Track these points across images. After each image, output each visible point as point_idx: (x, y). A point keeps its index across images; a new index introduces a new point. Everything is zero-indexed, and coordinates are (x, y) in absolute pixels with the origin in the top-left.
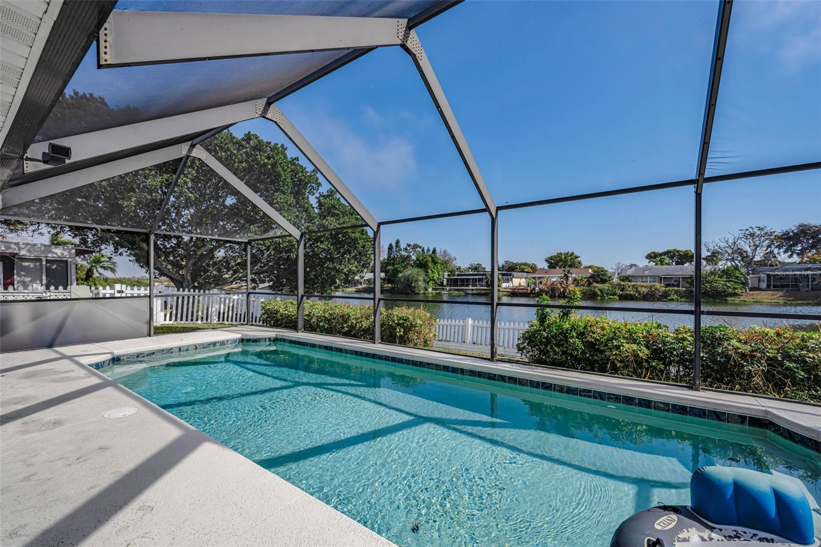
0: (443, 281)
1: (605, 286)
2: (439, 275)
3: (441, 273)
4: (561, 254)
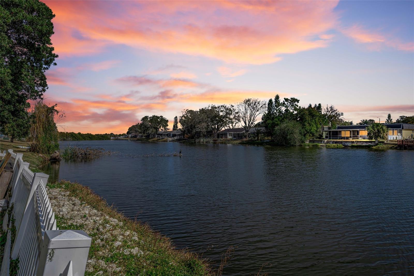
0: (322, 133)
3: (319, 126)
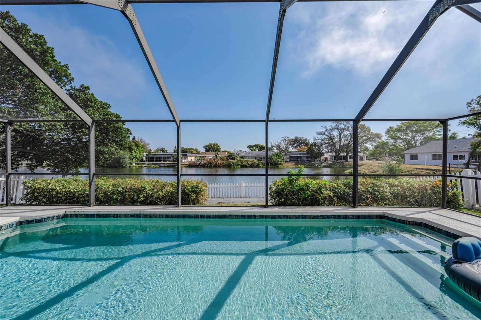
0: (143, 158)
1: (234, 161)
2: (140, 154)
4: (211, 144)
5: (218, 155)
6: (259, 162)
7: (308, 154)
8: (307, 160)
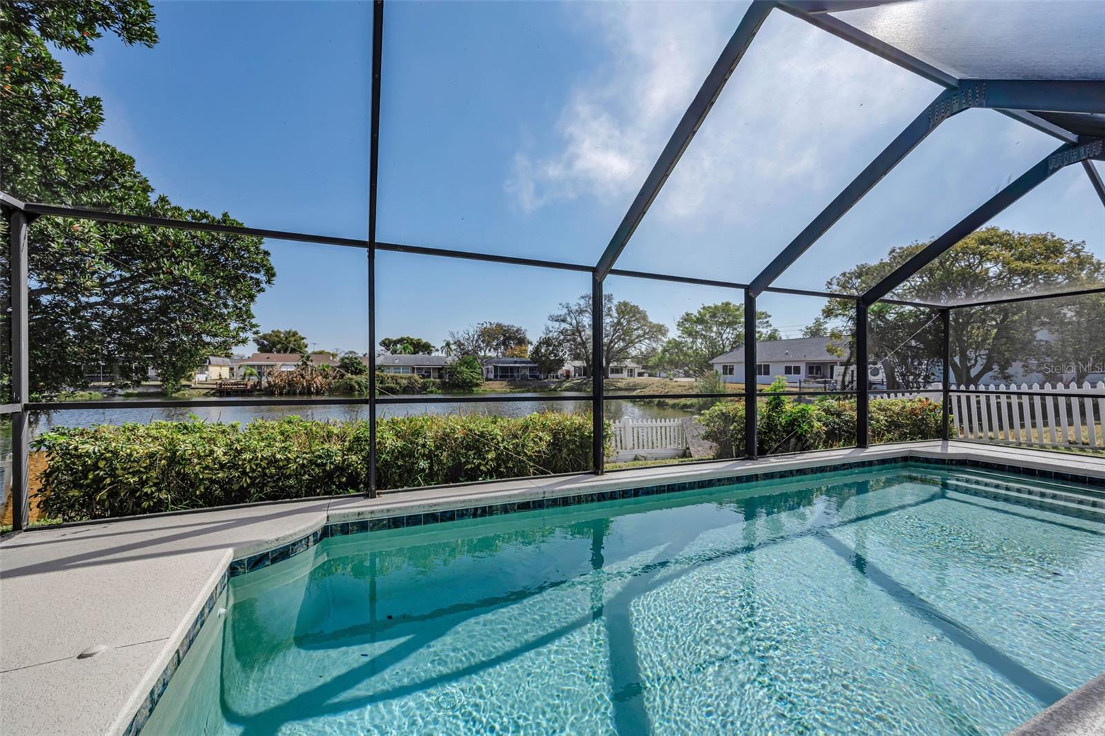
1: (362, 379)
5: (309, 363)
6: (425, 380)
7: (535, 363)
8: (531, 376)
